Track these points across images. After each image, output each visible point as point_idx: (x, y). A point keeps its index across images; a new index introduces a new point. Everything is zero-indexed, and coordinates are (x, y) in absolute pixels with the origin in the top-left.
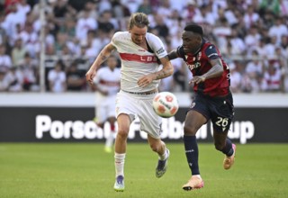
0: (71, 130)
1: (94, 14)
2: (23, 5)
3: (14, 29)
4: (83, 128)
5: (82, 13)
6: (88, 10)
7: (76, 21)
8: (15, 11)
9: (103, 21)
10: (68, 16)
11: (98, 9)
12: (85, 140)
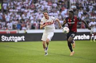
0: (78, 38)
1: (82, 11)
2: (66, 9)
3: (64, 15)
4: (81, 37)
5: (79, 10)
6: (81, 10)
7: (78, 12)
8: (64, 10)
9: (84, 12)
10: (76, 11)
11: (83, 10)
12: (81, 40)
